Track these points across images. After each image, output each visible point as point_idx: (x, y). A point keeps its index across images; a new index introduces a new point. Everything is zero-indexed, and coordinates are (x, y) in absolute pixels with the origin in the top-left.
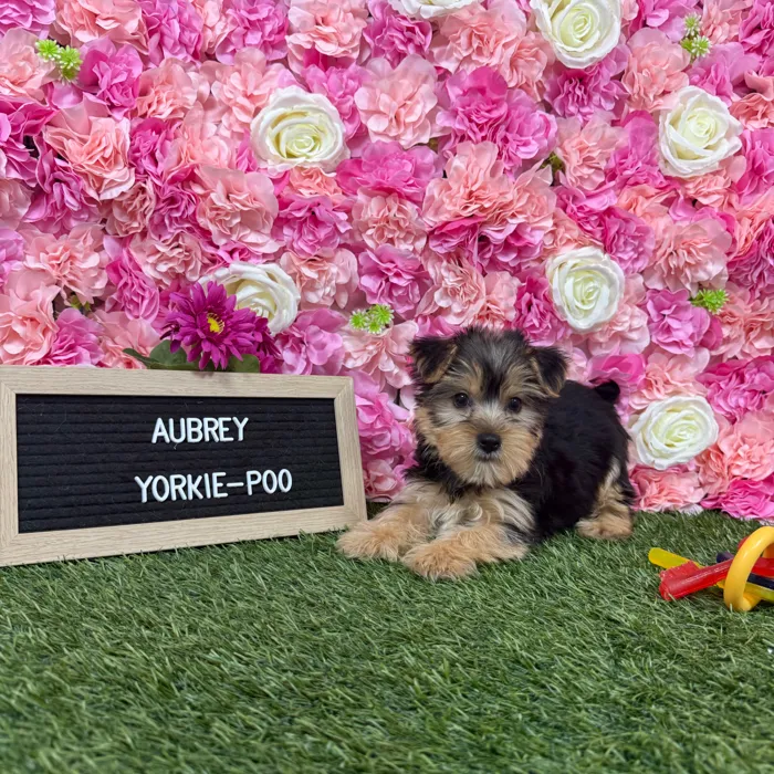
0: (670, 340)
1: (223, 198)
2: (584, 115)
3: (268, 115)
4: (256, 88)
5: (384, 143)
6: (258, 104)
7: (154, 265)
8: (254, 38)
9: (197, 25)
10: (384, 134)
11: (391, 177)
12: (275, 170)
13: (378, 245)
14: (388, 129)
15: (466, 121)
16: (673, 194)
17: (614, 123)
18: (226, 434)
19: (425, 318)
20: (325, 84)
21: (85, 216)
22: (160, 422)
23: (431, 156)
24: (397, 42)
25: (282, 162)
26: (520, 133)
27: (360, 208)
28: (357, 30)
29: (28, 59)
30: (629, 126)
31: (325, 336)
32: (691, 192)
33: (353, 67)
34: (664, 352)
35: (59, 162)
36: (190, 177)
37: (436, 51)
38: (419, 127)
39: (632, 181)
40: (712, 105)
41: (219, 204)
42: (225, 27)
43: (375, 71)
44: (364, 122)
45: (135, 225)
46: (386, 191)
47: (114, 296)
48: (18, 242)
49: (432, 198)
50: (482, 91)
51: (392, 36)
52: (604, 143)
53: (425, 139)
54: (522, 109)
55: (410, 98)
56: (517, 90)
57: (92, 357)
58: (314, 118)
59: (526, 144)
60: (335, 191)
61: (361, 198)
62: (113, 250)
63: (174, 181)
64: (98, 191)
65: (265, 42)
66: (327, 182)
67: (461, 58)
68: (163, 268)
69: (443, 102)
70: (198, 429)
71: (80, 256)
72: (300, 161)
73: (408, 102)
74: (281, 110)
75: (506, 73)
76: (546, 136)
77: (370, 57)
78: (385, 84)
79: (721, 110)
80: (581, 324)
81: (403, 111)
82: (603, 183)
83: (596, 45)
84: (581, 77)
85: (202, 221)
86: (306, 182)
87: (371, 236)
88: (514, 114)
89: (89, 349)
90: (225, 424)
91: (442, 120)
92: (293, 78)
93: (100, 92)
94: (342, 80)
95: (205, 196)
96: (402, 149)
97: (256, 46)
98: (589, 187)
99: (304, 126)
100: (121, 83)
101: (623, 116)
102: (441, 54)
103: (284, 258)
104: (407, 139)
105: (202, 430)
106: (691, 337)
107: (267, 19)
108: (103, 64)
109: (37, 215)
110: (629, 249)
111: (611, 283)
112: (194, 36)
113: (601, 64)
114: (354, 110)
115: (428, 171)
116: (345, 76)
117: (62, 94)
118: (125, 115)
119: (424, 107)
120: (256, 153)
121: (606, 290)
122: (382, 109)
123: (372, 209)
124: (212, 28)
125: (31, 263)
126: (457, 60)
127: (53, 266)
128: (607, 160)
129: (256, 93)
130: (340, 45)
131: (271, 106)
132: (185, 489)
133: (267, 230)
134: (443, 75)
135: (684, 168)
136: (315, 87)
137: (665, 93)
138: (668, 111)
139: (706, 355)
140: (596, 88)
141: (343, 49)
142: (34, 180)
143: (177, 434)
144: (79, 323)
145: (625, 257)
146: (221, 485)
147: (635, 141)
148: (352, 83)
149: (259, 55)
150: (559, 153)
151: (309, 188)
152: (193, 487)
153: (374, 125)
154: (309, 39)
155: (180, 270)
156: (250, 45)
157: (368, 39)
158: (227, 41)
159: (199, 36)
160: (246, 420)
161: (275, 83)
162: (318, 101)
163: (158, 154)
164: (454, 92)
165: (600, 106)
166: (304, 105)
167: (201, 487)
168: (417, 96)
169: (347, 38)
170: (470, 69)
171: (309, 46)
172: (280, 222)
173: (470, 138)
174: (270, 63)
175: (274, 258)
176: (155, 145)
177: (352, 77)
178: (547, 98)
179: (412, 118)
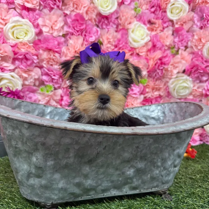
0: (133, 93)
2: (108, 29)
3: (9, 25)
4: (5, 17)
5: (48, 35)
6: (6, 22)
8: (4, 0)
10: (48, 32)
11: (50, 46)
12: (12, 43)
13: (47, 66)
15: (73, 29)
16: (132, 52)
17: (116, 31)
19: (64, 88)
20: (28, 16)
23: (63, 39)
24: (51, 4)
25: (15, 40)
26: (90, 33)
27: (41, 55)
30: (121, 33)
31: (31, 95)
32: (137, 52)
33: (37, 12)
34: (131, 96)
37: (63, 8)
38: (59, 31)
39: (122, 48)
43: (44, 13)
44: (41, 28)
46: (49, 50)
49: (64, 52)
50: (78, 20)
51: (49, 3)
52: (114, 37)
53: (61, 34)
54: (90, 26)
55: (56, 21)
56: (88, 21)
58: (25, 27)
59: (91, 37)
60: (33, 49)
61: (41, 51)
65: (8, 2)
66: (30, 47)
67: (71, 10)
69: (66, 23)
72: (20, 40)
73: (55, 23)
74: (14, 24)
75: (85, 15)
76: (97, 35)
77: (42, 9)
78: (47, 17)
79: (144, 28)
81: (54, 26)
82: (114, 49)
83: (111, 8)
84: (107, 18)
86: (23, 47)
87: (45, 64)
88: (88, 28)
91: (66, 29)
92: (18, 14)
94: (34, 15)
96: (54, 37)
97: (5, 3)
98: (110, 50)
99: (22, 29)
101: (119, 29)
102: (65, 9)
103: (16, 71)
104: (55, 34)
106: (139, 92)
113: (112, 14)
114: (38, 25)
115: (62, 44)
116: (35, 14)
119: (60, 25)
120: (6, 37)
122: (47, 24)
123: (45, 55)
126: (70, 11)
128: (115, 42)
129: (5, 18)
130: (33, 4)
131: (10, 23)
133: (10, 62)
134: (66, 15)
135: (135, 45)
136: (25, 17)
137: (130, 23)
138: (131, 28)
139: (142, 97)
140: (111, 21)
141: (33, 6)
147: (122, 37)
148: (37, 17)
149: (6, 6)
150: (101, 40)
151: (24, 48)
153: (44, 29)
154: (22, 2)
156: (2, 3)
157: (42, 3)
161: (12, 15)
162: (26, 22)
164: (69, 21)
165: (112, 26)
166: (21, 23)
168: (58, 21)
169: (35, 2)
170: (74, 14)
171: (22, 4)
172: (15, 59)
173: (74, 35)
174: (9, 9)
175: (13, 70)
177: (37, 15)
178: (97, 23)
179: (56, 28)
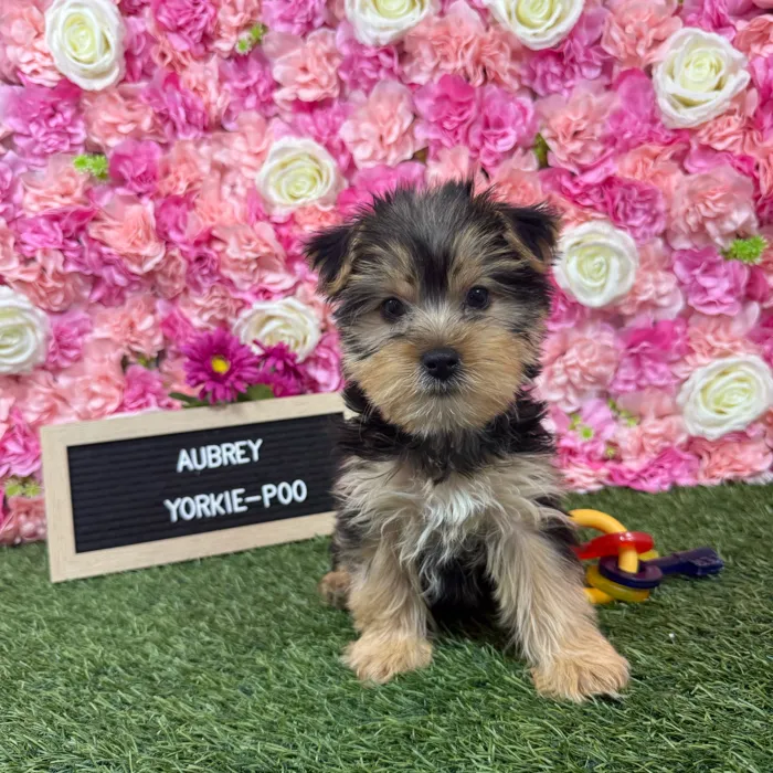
0: (706, 300)
1: (236, 250)
2: (570, 88)
3: (266, 168)
4: (258, 144)
5: (369, 169)
7: (200, 315)
8: (251, 101)
9: (200, 105)
10: (372, 157)
12: (280, 216)
14: (374, 153)
15: (439, 130)
16: (682, 147)
17: (608, 87)
18: (243, 457)
20: (312, 129)
21: (135, 287)
22: (184, 454)
24: (368, 72)
25: (286, 206)
26: (499, 125)
28: (332, 70)
29: (71, 175)
30: (624, 88)
32: (705, 140)
33: (336, 105)
34: (703, 315)
35: (104, 250)
36: (210, 239)
37: (407, 69)
39: (633, 143)
40: (711, 43)
41: (234, 256)
42: (225, 101)
43: (354, 102)
44: (352, 152)
45: (177, 286)
47: (173, 348)
48: (85, 320)
50: (448, 97)
51: (362, 68)
53: (409, 155)
54: (497, 103)
55: (389, 119)
57: (158, 401)
59: (504, 135)
62: (165, 309)
63: (198, 243)
64: (140, 265)
65: (260, 102)
66: (325, 216)
67: (430, 70)
68: (206, 317)
70: (217, 455)
71: (136, 320)
72: (300, 202)
74: (276, 162)
75: (471, 73)
76: (524, 123)
77: (351, 92)
78: (364, 112)
79: (719, 46)
80: (596, 301)
81: (385, 134)
82: (604, 152)
83: (558, 21)
84: (556, 54)
85: (226, 272)
86: (309, 219)
89: (155, 394)
90: (241, 448)
91: (423, 134)
92: (286, 128)
93: (128, 185)
94: (328, 119)
95: (223, 251)
96: (388, 168)
97: (253, 108)
98: (586, 161)
99: (298, 171)
100: (144, 173)
101: (615, 78)
102: (411, 71)
103: (300, 290)
104: (393, 157)
105: (221, 455)
106: (730, 292)
107: (259, 81)
108: (127, 163)
109: (98, 294)
110: (639, 214)
111: (620, 255)
112: (200, 115)
113: (572, 34)
114: (343, 144)
116: (330, 115)
117: (101, 194)
118: (151, 198)
119: (401, 126)
121: (615, 263)
122: (364, 136)
124: (215, 103)
125: (98, 333)
126: (428, 72)
127: (116, 333)
128: (604, 126)
130: (322, 87)
132: (209, 507)
133: (281, 269)
135: (688, 117)
137: (657, 42)
138: (660, 62)
139: (755, 309)
140: (573, 61)
141: (323, 92)
142: (87, 269)
143: (199, 461)
144: (144, 375)
145: (636, 223)
146: (240, 500)
147: (631, 98)
148: (337, 119)
150: (545, 134)
151: (312, 224)
152: (216, 505)
153: (360, 154)
154: (292, 91)
155: (220, 316)
156: (248, 109)
157: (343, 76)
158: (229, 112)
159: (204, 115)
160: (259, 442)
161: (272, 137)
163: (181, 226)
165: (583, 77)
167: (223, 504)
168: (395, 116)
169: (324, 80)
170: (438, 77)
171: (293, 98)
172: (290, 260)
173: (445, 146)
175: (290, 292)
176: (177, 217)
177: (338, 114)
178: (526, 82)
179: (391, 139)
